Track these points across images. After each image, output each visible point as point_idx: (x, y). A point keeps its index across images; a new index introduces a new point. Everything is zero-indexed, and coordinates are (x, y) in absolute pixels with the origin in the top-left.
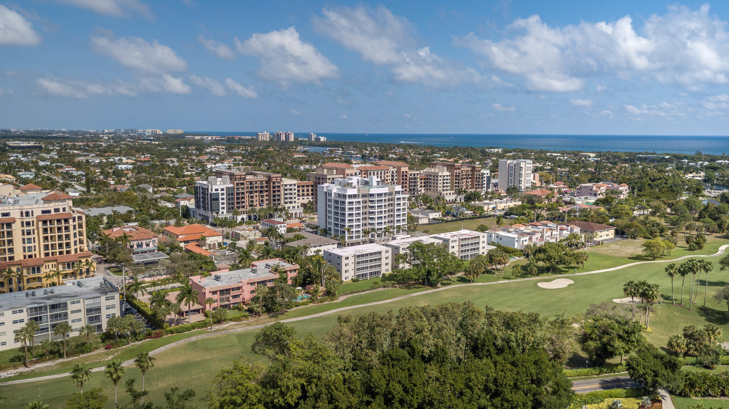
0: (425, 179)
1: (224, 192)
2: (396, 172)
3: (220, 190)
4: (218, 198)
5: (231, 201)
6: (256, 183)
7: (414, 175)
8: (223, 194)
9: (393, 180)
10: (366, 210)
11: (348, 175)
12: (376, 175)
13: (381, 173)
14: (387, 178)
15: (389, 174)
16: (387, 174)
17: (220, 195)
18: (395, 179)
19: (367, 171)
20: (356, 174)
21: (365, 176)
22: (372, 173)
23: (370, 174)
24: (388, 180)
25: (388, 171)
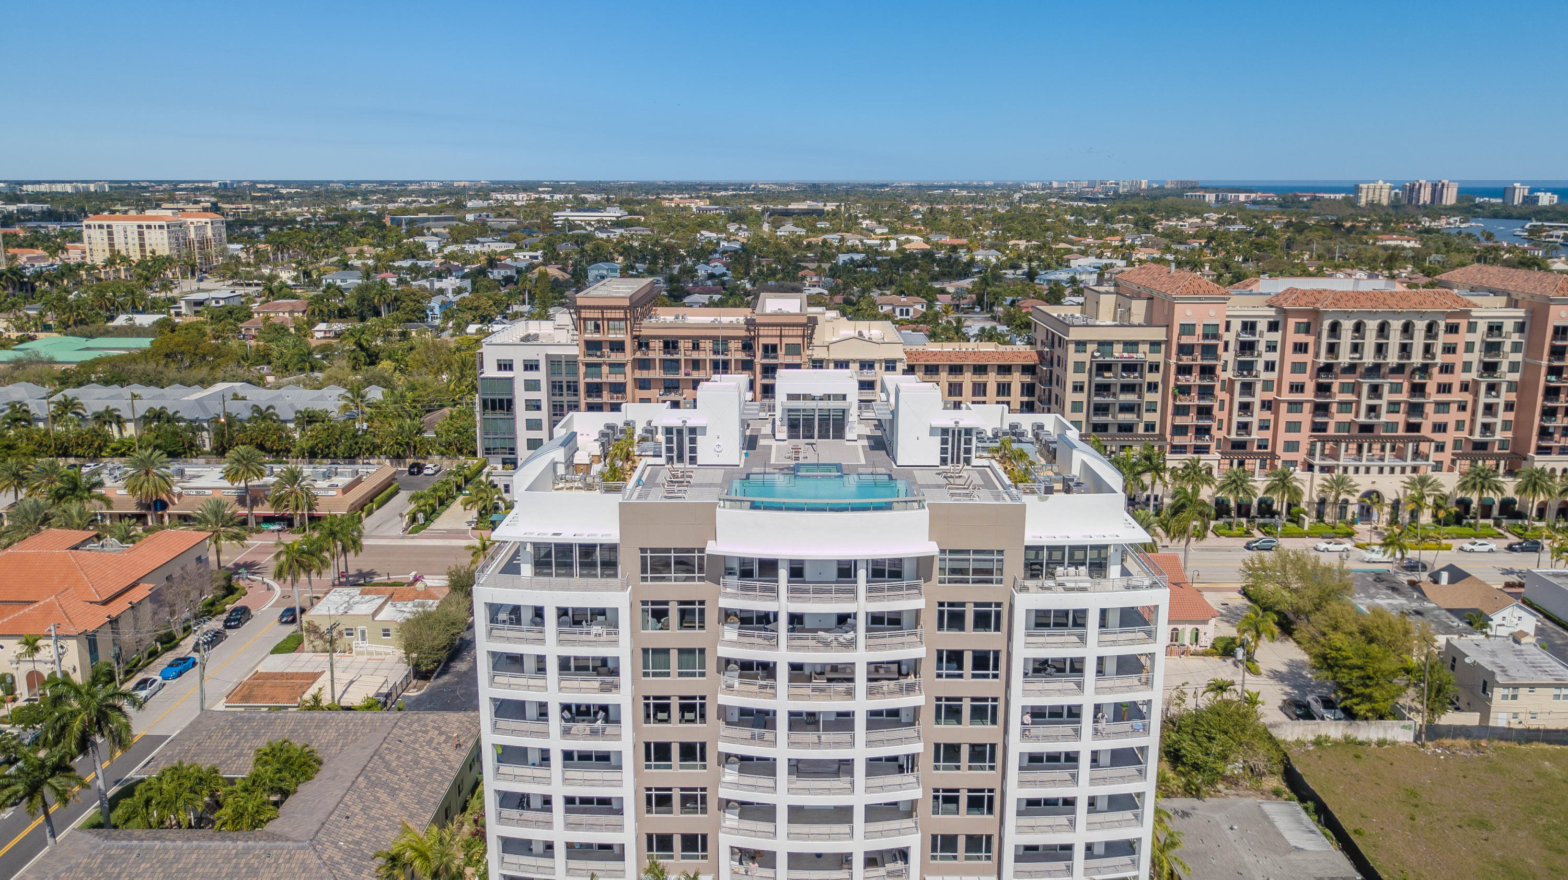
1: (541, 375)
2: (1523, 328)
3: (518, 366)
4: (510, 402)
6: (696, 347)
8: (532, 385)
9: (1490, 368)
10: (691, 686)
11: (1187, 329)
12: (1370, 340)
13: (1407, 329)
14: (1449, 358)
15: (1470, 337)
16: (1451, 338)
17: (519, 387)
18: (1504, 367)
19: (1316, 314)
20: (1250, 327)
21: (1302, 338)
22: (1348, 325)
23: (1335, 329)
24: (1458, 368)
25: (1463, 324)
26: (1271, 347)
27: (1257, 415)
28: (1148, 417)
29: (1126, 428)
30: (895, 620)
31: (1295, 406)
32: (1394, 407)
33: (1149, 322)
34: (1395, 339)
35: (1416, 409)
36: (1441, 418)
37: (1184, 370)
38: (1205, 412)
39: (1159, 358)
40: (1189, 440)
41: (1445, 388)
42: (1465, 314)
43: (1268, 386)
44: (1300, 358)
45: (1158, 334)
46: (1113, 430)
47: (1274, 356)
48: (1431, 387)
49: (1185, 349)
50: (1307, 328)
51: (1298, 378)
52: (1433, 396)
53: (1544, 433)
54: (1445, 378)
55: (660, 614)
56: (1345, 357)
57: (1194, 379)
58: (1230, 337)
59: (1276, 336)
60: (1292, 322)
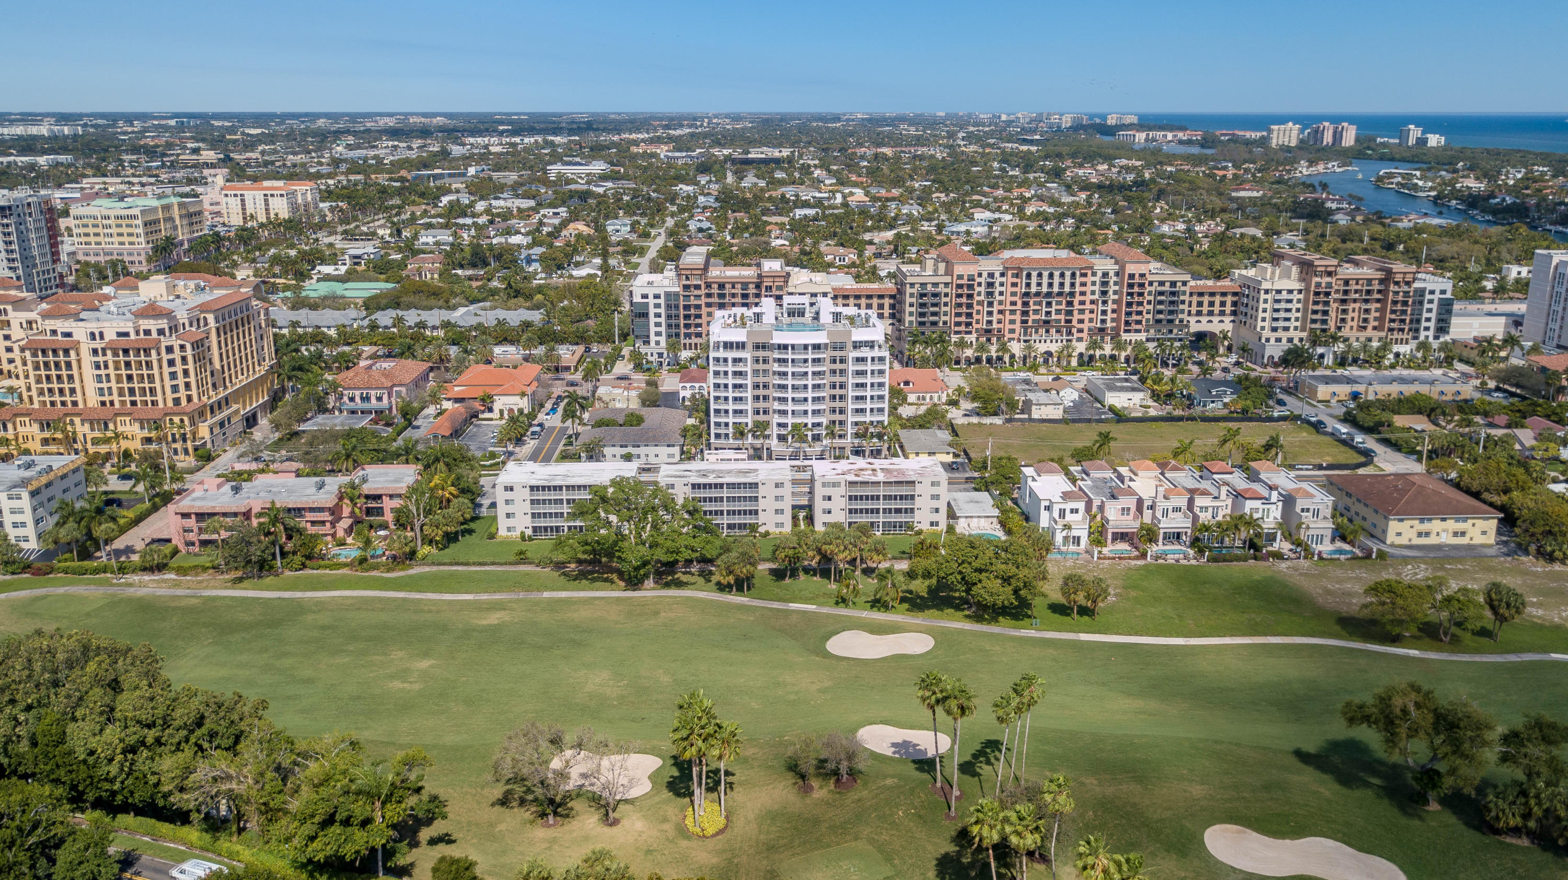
0: (1235, 294)
1: (662, 301)
2: (1117, 274)
3: (651, 296)
4: (647, 314)
5: (673, 322)
6: (733, 287)
7: (1173, 284)
8: (657, 306)
9: (1104, 293)
10: (766, 380)
11: (960, 277)
12: (1045, 281)
13: (1062, 275)
14: (1083, 289)
15: (1093, 279)
16: (1084, 279)
17: (651, 307)
18: (1111, 293)
19: (1021, 269)
20: (991, 275)
21: (1015, 280)
22: (1034, 274)
23: (1029, 276)
24: (1088, 293)
25: (1089, 272)
26: (1002, 284)
27: (995, 318)
28: (944, 318)
29: (934, 324)
30: (819, 360)
31: (1013, 312)
32: (1058, 312)
33: (946, 274)
34: (1057, 280)
35: (1069, 313)
36: (1081, 317)
37: (959, 296)
38: (969, 315)
39: (948, 290)
40: (963, 328)
41: (1082, 303)
42: (1092, 268)
43: (1000, 303)
44: (1014, 289)
45: (948, 279)
46: (928, 325)
47: (1003, 289)
48: (1076, 303)
49: (960, 286)
50: (1017, 276)
51: (1014, 299)
52: (1077, 306)
53: (1127, 323)
54: (1082, 298)
55: (757, 361)
56: (1034, 289)
57: (964, 300)
58: (982, 280)
59: (1004, 279)
60: (1010, 273)
